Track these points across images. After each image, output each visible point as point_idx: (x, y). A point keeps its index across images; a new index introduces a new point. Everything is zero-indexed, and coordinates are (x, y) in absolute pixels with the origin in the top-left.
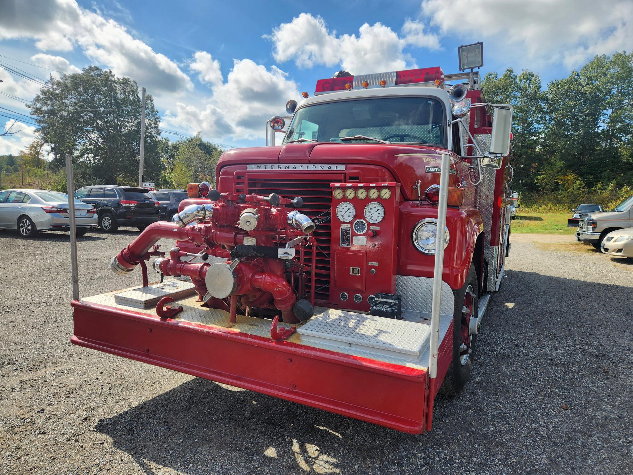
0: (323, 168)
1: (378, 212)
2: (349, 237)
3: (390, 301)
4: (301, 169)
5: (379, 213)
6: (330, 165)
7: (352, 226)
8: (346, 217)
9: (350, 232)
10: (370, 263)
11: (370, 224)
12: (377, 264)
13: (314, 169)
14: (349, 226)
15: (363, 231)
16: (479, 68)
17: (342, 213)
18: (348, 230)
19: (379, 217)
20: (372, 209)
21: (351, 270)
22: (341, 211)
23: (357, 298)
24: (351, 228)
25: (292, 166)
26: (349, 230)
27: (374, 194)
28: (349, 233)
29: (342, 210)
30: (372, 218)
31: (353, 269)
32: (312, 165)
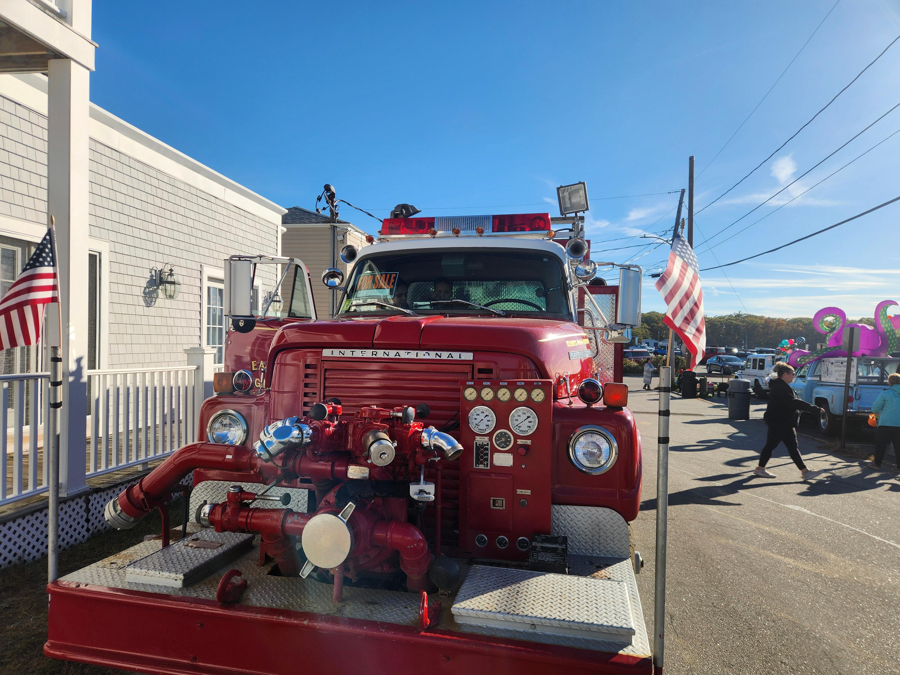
0: (440, 357)
1: (529, 419)
2: (487, 454)
3: (554, 546)
4: (407, 357)
5: (531, 422)
6: (450, 353)
7: (491, 439)
8: (482, 426)
9: (489, 447)
10: (519, 491)
11: (516, 437)
12: (528, 492)
13: (427, 357)
14: (487, 438)
15: (508, 446)
16: (584, 213)
17: (477, 422)
18: (485, 445)
19: (530, 427)
20: (520, 416)
21: (492, 501)
22: (476, 419)
23: (501, 542)
24: (489, 443)
25: (395, 352)
26: (488, 445)
27: (521, 395)
28: (487, 449)
29: (477, 417)
30: (521, 429)
31: (494, 501)
32: (424, 352)
